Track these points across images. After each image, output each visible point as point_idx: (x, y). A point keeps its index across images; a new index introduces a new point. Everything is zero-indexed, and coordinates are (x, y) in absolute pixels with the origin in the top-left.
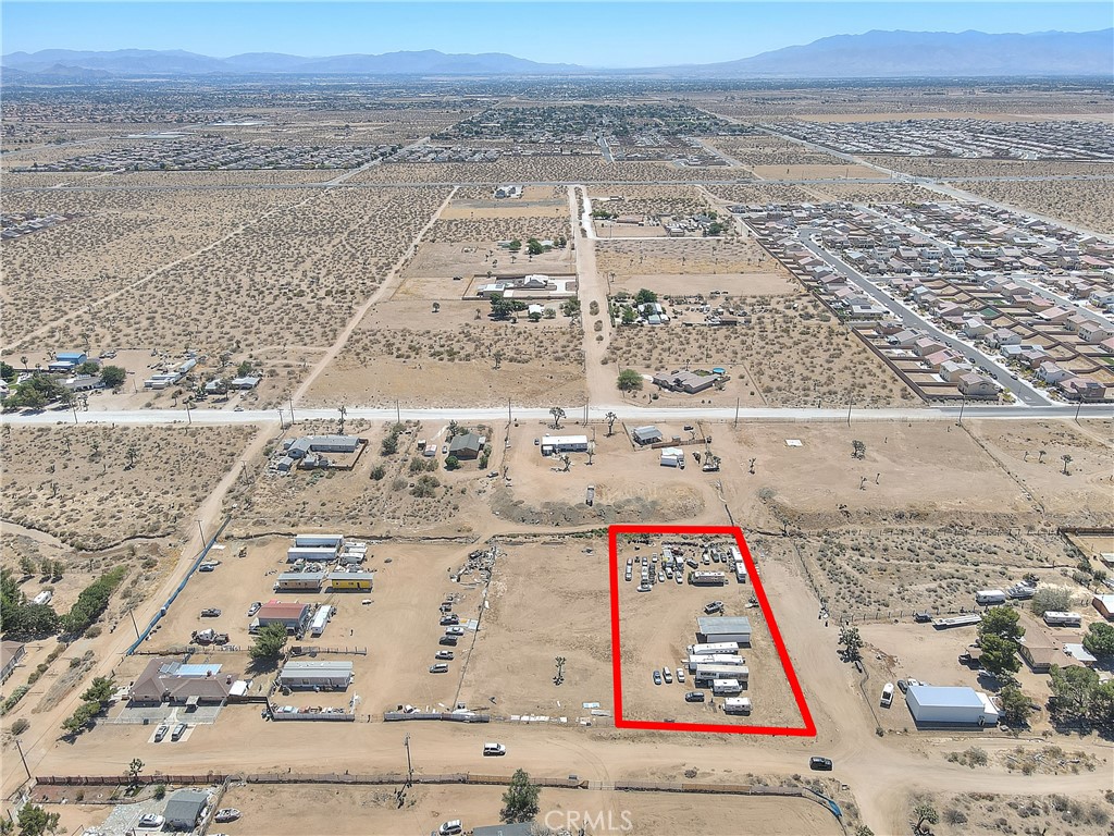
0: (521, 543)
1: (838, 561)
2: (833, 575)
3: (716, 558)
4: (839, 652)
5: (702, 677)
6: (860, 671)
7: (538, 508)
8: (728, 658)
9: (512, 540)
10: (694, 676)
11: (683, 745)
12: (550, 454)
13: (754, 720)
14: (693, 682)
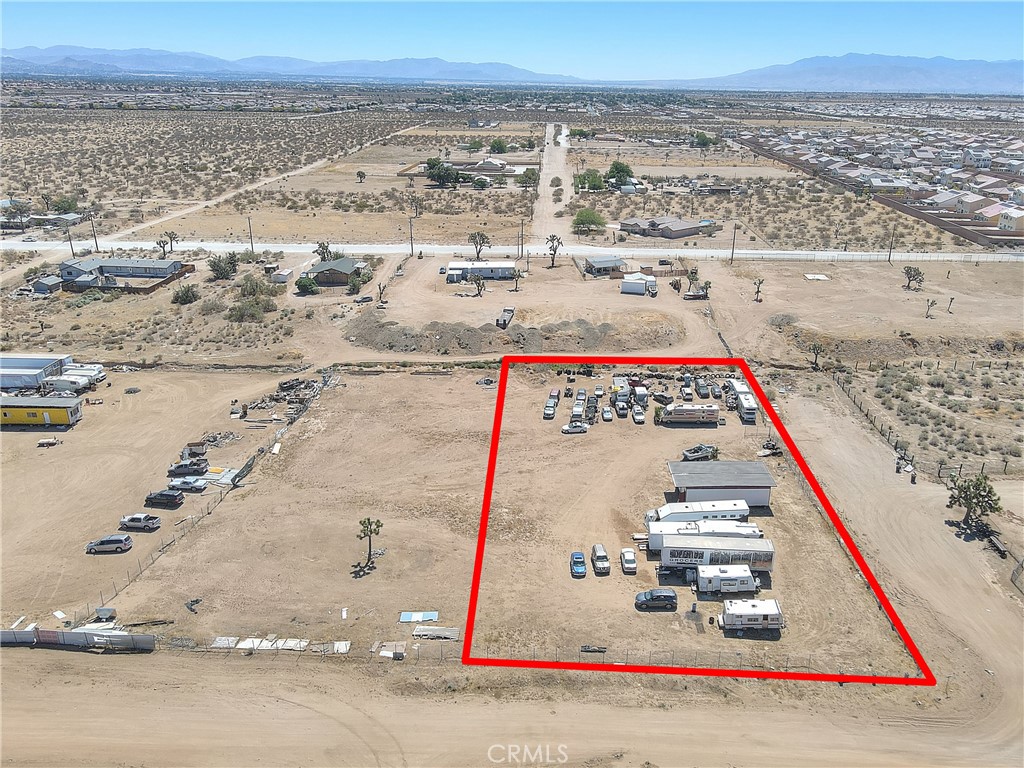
0: (377, 373)
1: (912, 397)
2: (908, 415)
3: (702, 391)
4: (950, 523)
5: (673, 562)
6: (1003, 555)
7: (418, 330)
8: (731, 526)
9: (364, 370)
10: (657, 564)
11: (622, 704)
12: (458, 281)
13: (793, 650)
14: (653, 574)
